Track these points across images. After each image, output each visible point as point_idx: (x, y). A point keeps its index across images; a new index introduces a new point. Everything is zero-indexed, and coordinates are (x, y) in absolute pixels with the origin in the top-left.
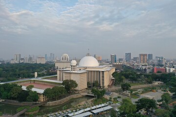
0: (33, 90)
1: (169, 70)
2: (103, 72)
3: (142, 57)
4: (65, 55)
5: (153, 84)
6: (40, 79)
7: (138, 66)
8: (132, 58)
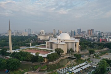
0: (40, 55)
1: (109, 40)
2: (76, 43)
3: (89, 31)
4: (42, 30)
5: (103, 49)
6: (34, 47)
7: (88, 37)
8: (81, 32)
